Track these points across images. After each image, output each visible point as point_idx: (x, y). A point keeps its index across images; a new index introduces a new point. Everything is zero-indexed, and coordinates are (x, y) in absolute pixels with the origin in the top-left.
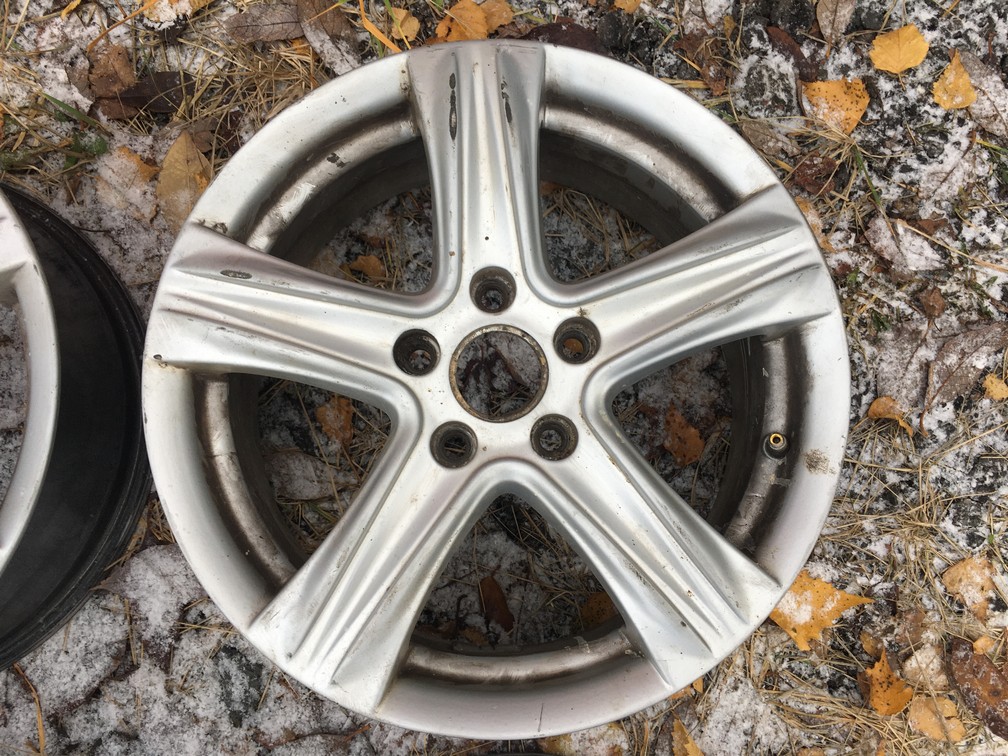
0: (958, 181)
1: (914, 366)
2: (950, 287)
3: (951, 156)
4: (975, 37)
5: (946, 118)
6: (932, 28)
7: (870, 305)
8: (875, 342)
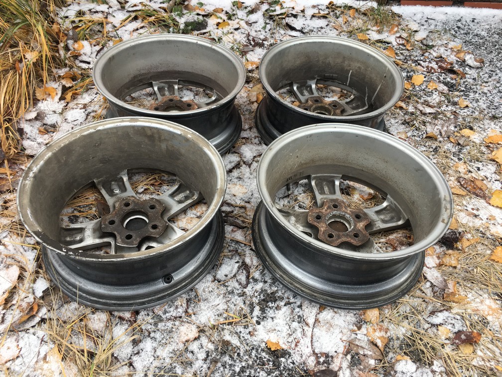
0: (437, 100)
1: (435, 129)
2: (440, 116)
3: (434, 96)
4: (435, 79)
5: (432, 91)
6: (425, 77)
7: (421, 119)
8: (424, 126)
